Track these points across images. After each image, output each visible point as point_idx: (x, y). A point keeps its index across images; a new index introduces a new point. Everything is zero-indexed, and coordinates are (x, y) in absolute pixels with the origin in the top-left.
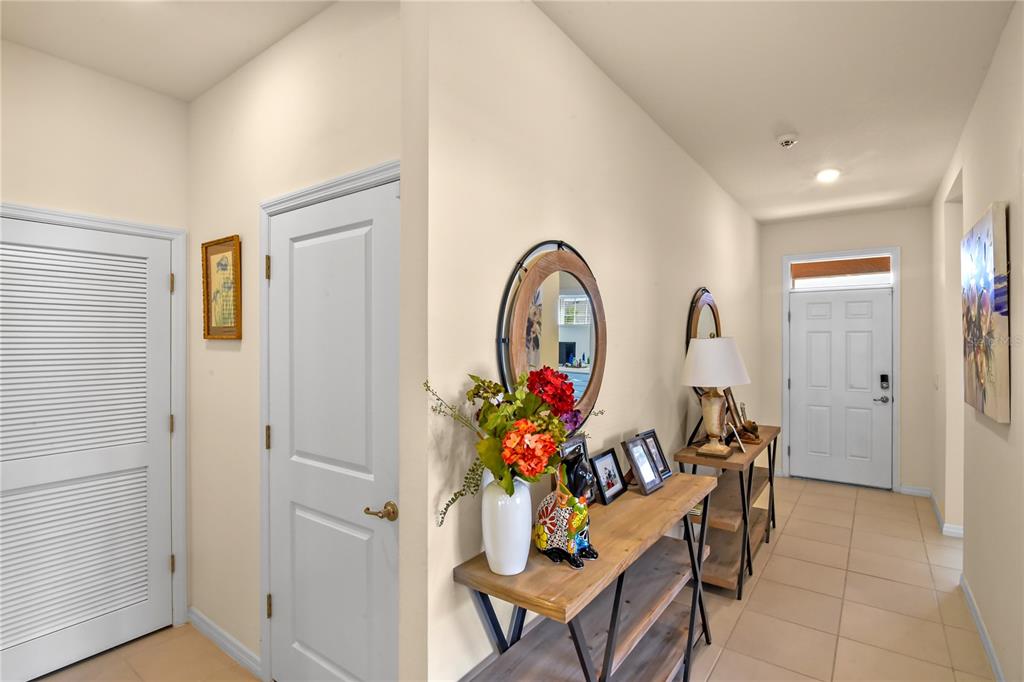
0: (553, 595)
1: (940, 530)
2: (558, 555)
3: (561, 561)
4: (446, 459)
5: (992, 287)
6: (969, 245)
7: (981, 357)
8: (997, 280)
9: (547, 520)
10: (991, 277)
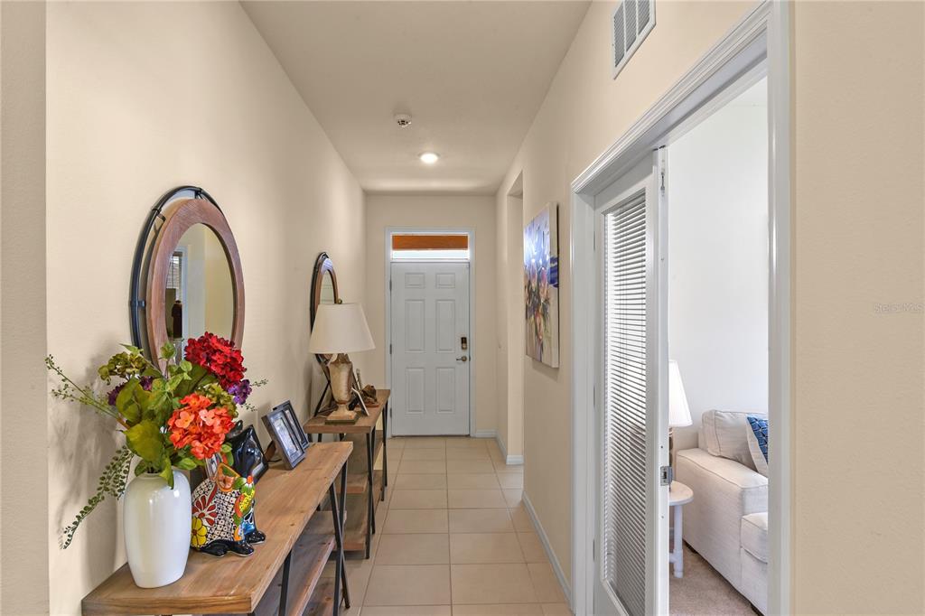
0: (231, 588)
1: (503, 460)
2: (223, 548)
3: (225, 553)
4: (71, 457)
5: (548, 268)
6: (530, 233)
7: (540, 319)
8: (552, 260)
9: (205, 511)
10: (548, 258)
